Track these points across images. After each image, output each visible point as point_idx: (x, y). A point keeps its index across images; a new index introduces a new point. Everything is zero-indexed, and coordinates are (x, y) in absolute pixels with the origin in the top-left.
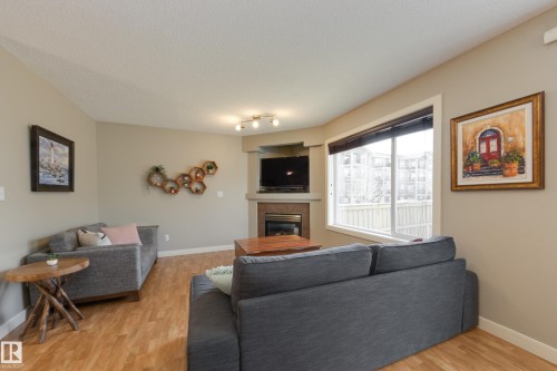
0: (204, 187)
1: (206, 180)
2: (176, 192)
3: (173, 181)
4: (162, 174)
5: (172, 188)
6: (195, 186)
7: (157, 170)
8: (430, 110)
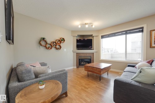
0: (61, 47)
1: (61, 45)
2: (51, 48)
3: (50, 44)
4: (45, 41)
5: (49, 47)
6: (58, 47)
7: (44, 39)
8: (143, 28)
